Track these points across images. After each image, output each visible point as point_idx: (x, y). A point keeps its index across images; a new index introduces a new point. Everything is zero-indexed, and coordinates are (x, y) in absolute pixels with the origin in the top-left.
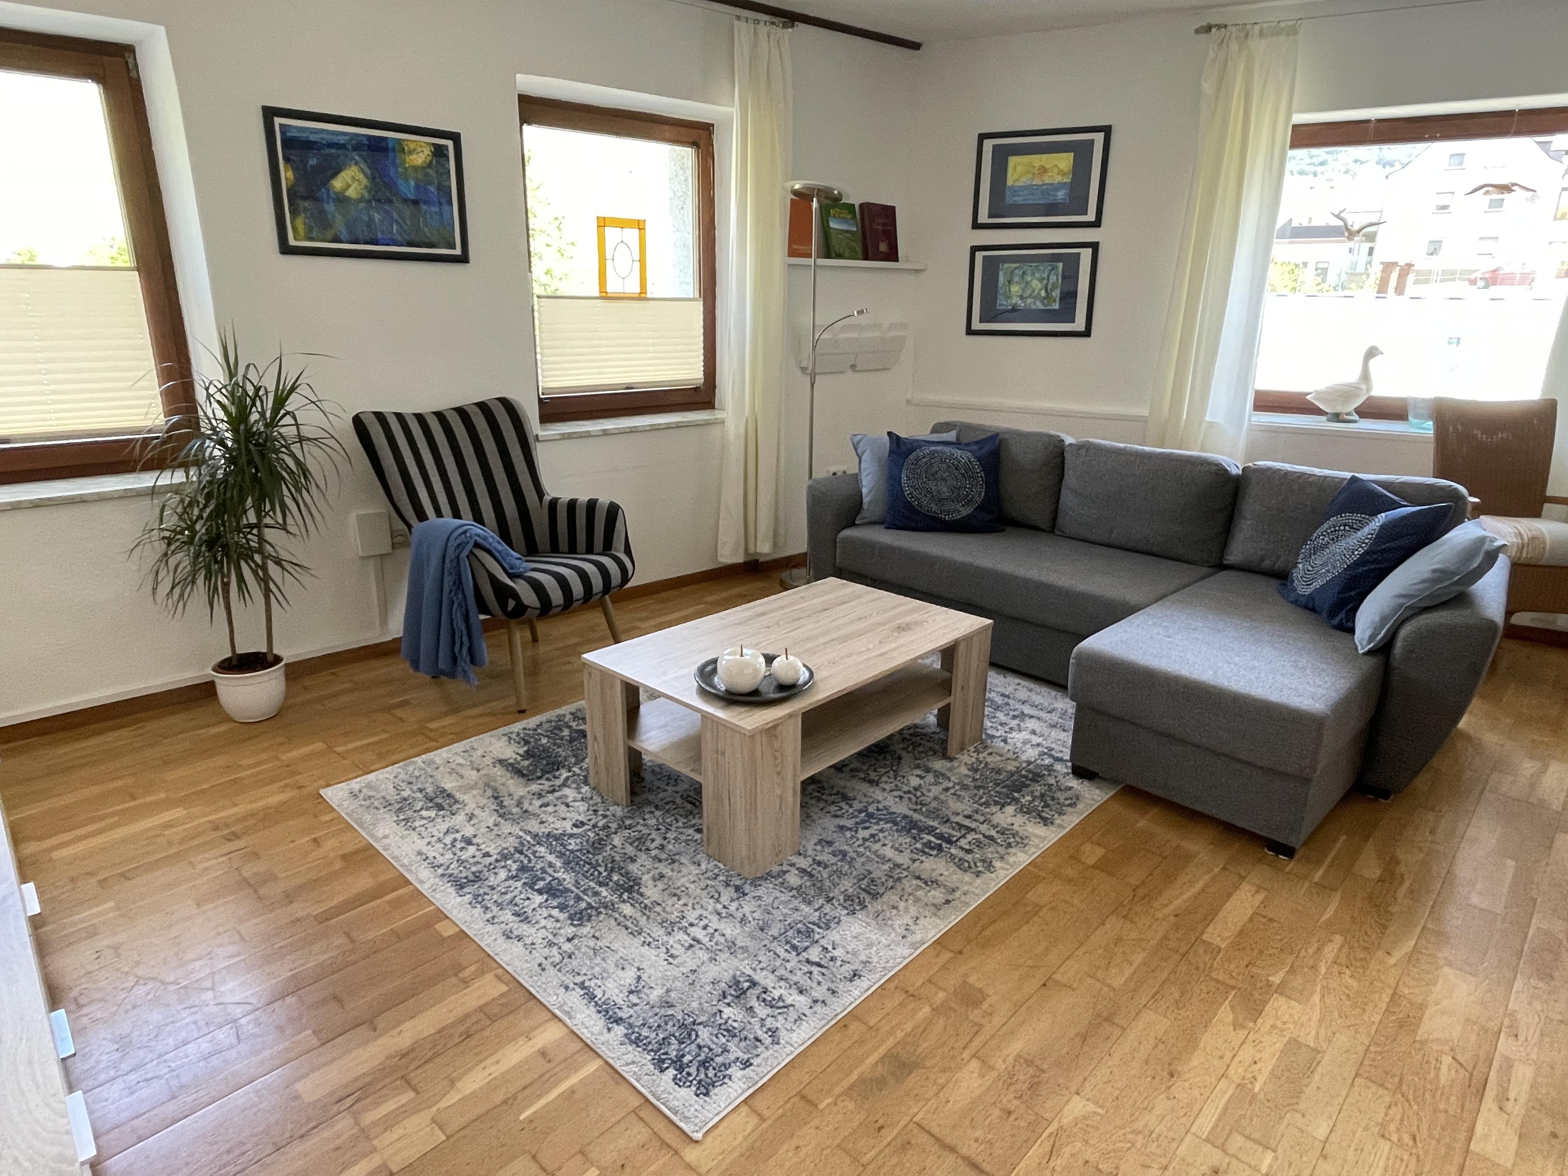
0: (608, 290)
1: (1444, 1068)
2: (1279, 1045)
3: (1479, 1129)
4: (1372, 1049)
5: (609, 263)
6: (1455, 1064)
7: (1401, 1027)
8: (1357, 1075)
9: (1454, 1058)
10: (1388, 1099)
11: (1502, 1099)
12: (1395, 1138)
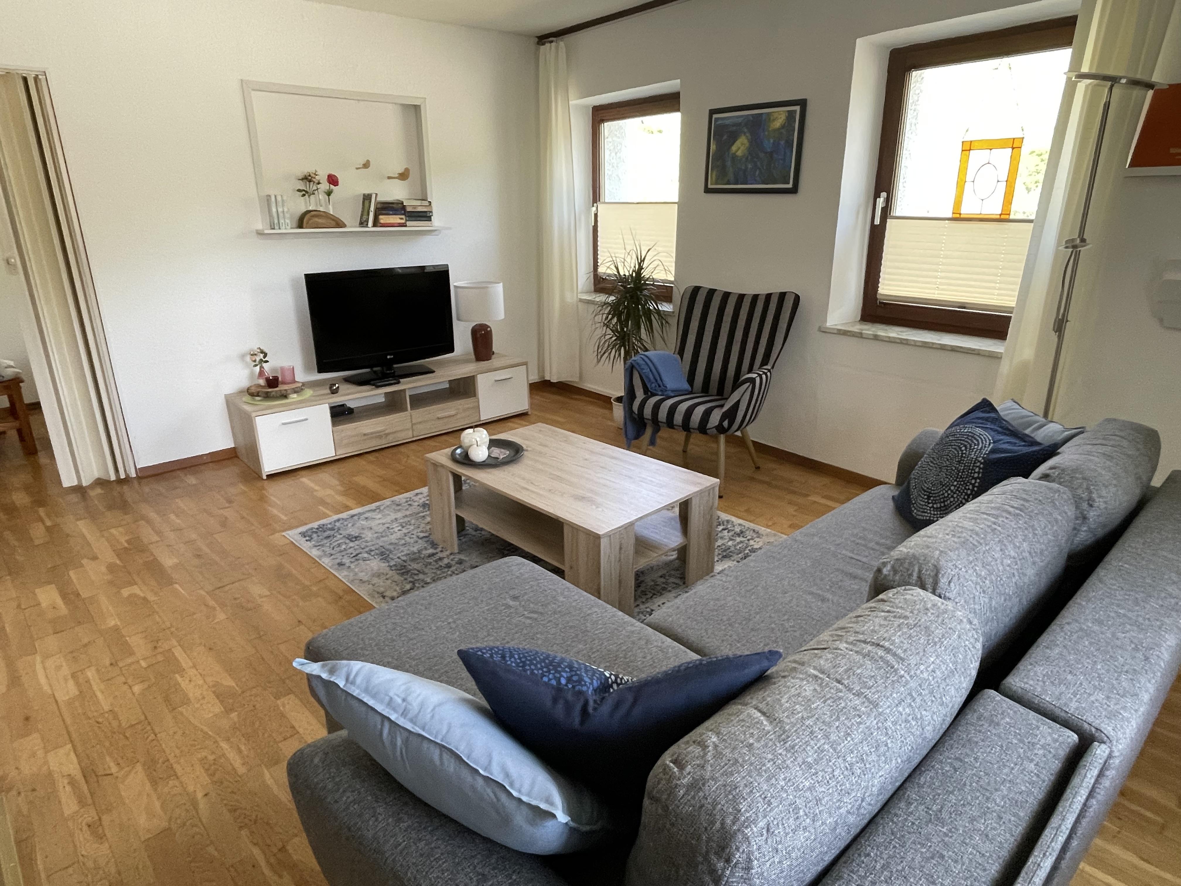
0: (963, 211)
1: (112, 764)
2: (191, 695)
3: (72, 755)
4: (152, 736)
5: (968, 186)
6: (108, 772)
7: (152, 760)
8: (146, 718)
9: (112, 774)
10: (123, 725)
11: (72, 782)
12: (106, 715)
